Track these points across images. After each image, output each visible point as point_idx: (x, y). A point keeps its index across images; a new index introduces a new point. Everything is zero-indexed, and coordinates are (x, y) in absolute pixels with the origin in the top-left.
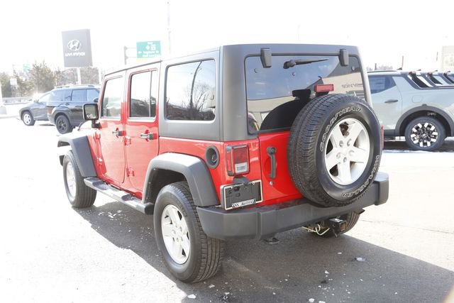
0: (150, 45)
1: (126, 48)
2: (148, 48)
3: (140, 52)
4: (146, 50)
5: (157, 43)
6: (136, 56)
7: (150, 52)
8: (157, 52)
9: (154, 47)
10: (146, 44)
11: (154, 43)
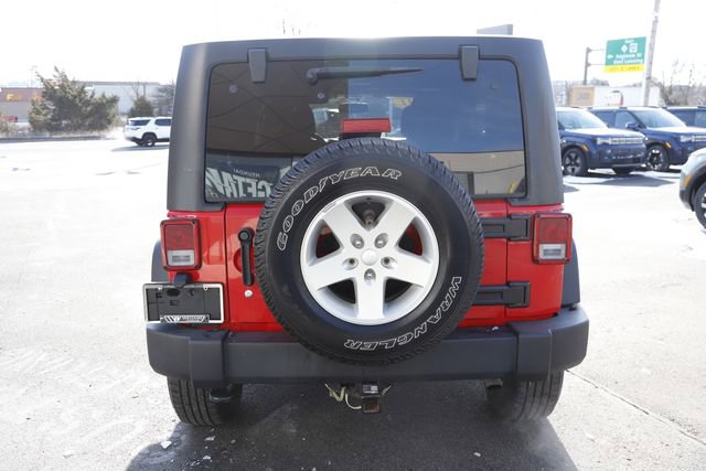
0: (628, 45)
1: (589, 50)
2: (624, 49)
3: (610, 57)
4: (622, 53)
5: (641, 41)
6: (604, 62)
7: (627, 56)
8: (639, 55)
9: (634, 48)
10: (621, 42)
11: (636, 40)
